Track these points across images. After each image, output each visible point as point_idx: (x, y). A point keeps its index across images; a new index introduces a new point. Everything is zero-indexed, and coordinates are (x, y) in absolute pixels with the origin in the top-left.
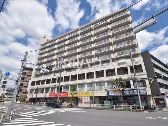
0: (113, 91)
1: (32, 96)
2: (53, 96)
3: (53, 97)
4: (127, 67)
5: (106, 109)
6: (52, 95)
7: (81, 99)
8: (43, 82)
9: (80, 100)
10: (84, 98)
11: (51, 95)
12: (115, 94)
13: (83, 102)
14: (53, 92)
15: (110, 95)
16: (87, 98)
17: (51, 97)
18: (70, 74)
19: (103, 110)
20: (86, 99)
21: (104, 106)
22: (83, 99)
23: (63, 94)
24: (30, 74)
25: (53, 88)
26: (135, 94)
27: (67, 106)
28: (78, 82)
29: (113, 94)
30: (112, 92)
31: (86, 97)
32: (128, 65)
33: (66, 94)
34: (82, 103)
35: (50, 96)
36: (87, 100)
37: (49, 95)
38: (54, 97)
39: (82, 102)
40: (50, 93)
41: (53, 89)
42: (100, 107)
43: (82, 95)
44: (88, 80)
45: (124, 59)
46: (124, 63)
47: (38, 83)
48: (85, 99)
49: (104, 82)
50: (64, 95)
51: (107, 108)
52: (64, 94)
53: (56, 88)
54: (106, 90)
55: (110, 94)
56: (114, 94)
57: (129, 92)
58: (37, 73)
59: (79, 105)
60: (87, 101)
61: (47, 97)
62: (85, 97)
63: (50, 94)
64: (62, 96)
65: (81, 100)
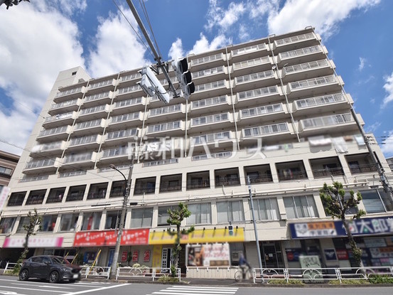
0: (307, 225)
1: (6, 241)
2: (90, 241)
3: (88, 244)
4: (337, 157)
5: (310, 282)
6: (88, 239)
7: (197, 250)
8: (56, 194)
9: (193, 254)
10: (211, 249)
11: (83, 240)
12: (316, 235)
13: (207, 261)
14: (89, 227)
15: (299, 235)
16: (221, 249)
17: (81, 245)
18: (157, 171)
19: (302, 286)
20: (219, 252)
21: (301, 272)
22: (207, 252)
23: (129, 237)
24: (7, 172)
25: (92, 216)
26: (376, 231)
27: (154, 277)
28: (183, 195)
29: (308, 234)
30: (305, 226)
31: (218, 246)
32: (341, 153)
33: (140, 236)
34: (201, 264)
35: (76, 241)
36: (221, 254)
37: (72, 240)
38: (94, 244)
39: (201, 260)
40: (79, 233)
41: (91, 218)
42: (287, 277)
43: (201, 240)
44: (220, 190)
45: (322, 137)
46: (328, 146)
47: (36, 196)
48: (212, 253)
49: (273, 198)
50: (134, 239)
51: (313, 278)
52: (133, 236)
53: (104, 217)
54: (285, 220)
55: (300, 232)
56: (313, 233)
57: (359, 227)
58: (34, 166)
59: (192, 273)
60: (220, 258)
61: (64, 245)
62: (211, 243)
63: (78, 237)
64: (127, 243)
65: (198, 255)
